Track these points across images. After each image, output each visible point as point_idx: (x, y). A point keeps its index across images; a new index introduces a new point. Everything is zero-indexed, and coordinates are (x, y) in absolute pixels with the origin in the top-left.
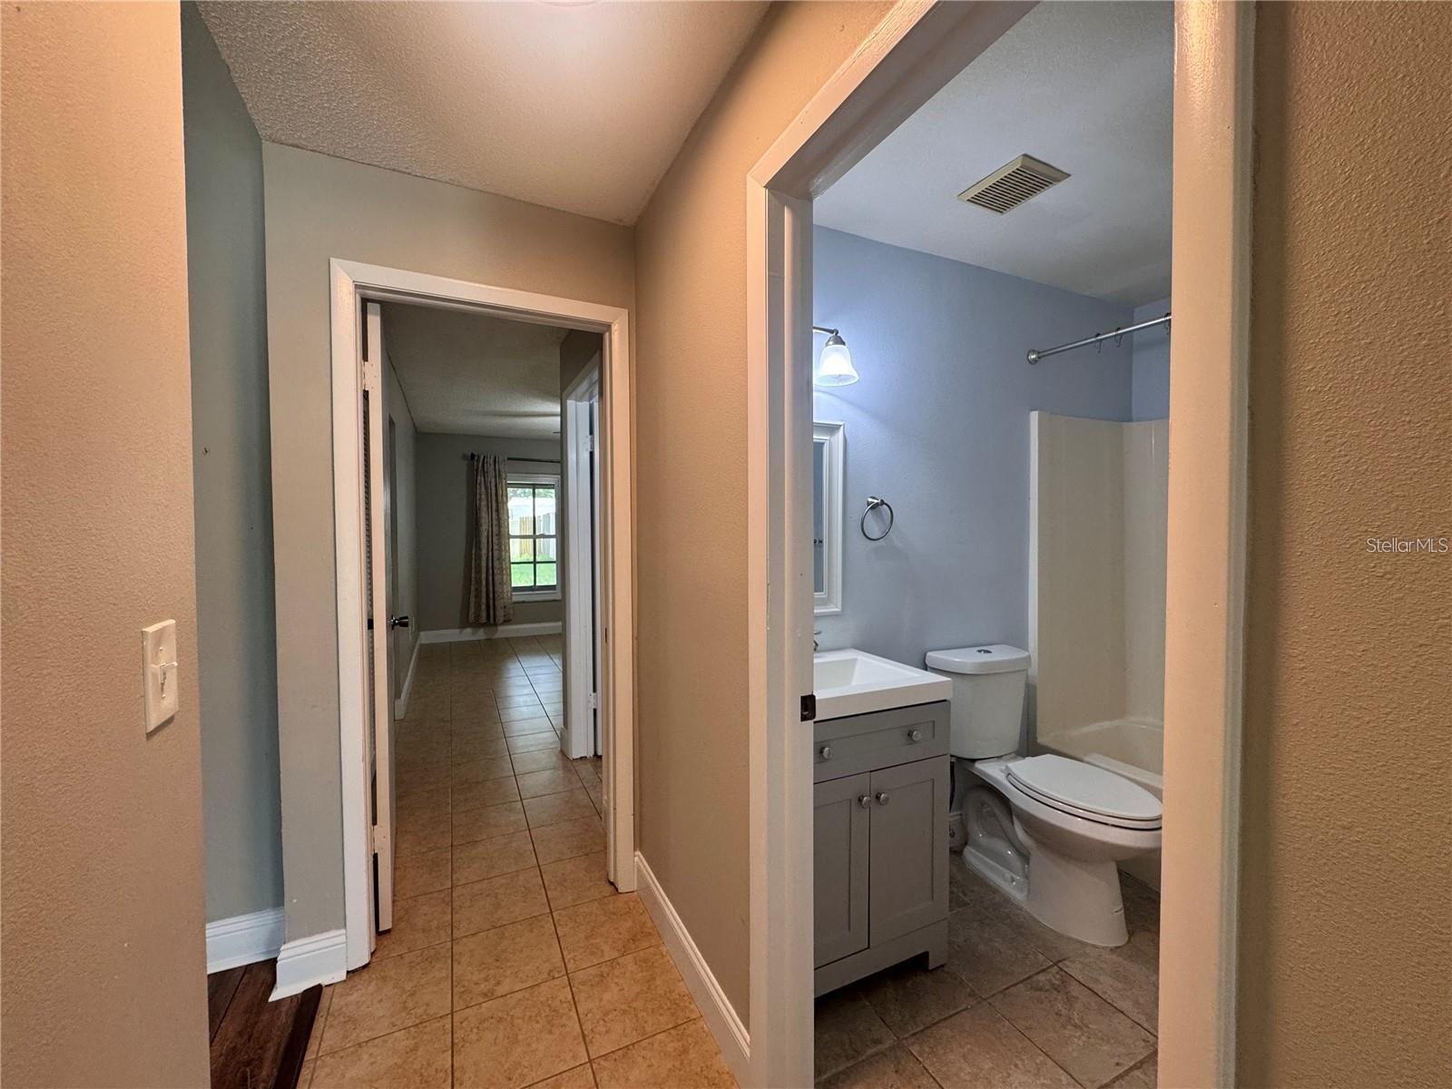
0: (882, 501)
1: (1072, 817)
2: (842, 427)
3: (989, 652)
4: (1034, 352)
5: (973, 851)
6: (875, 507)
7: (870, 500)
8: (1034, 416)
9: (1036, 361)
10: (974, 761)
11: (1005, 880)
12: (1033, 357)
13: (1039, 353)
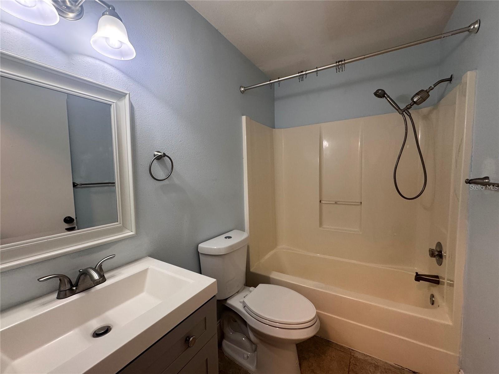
0: (164, 154)
1: (274, 328)
2: (127, 96)
3: (230, 237)
4: (243, 87)
5: (228, 342)
6: (159, 158)
7: (156, 153)
8: (244, 118)
9: (244, 92)
10: (226, 299)
11: (244, 358)
12: (243, 89)
13: (245, 88)
